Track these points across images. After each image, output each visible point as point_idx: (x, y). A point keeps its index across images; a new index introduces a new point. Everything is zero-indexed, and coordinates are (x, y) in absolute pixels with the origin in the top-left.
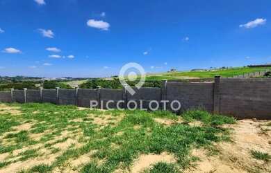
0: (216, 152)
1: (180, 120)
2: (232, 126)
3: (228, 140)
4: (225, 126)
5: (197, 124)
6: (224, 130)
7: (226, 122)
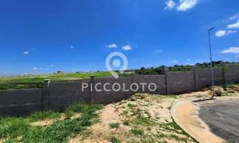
0: (89, 133)
1: (63, 117)
2: (101, 111)
3: (97, 122)
4: (97, 112)
5: (78, 116)
6: (96, 115)
7: (98, 109)
